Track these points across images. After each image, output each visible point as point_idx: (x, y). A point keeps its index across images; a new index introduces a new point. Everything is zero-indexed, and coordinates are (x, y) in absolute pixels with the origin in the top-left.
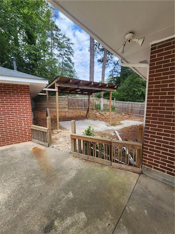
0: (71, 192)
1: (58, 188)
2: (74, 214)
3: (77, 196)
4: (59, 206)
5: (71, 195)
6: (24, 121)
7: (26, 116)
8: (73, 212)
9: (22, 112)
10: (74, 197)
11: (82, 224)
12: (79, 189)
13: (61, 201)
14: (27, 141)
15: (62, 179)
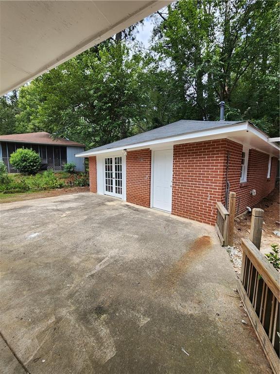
0: (149, 319)
1: (153, 298)
2: (113, 337)
3: (143, 333)
4: (125, 311)
5: (144, 321)
6: (210, 194)
7: (215, 186)
8: (116, 334)
9: (209, 180)
10: (141, 329)
11: (98, 354)
12: (159, 332)
13: (133, 310)
14: (209, 224)
15: (170, 297)
